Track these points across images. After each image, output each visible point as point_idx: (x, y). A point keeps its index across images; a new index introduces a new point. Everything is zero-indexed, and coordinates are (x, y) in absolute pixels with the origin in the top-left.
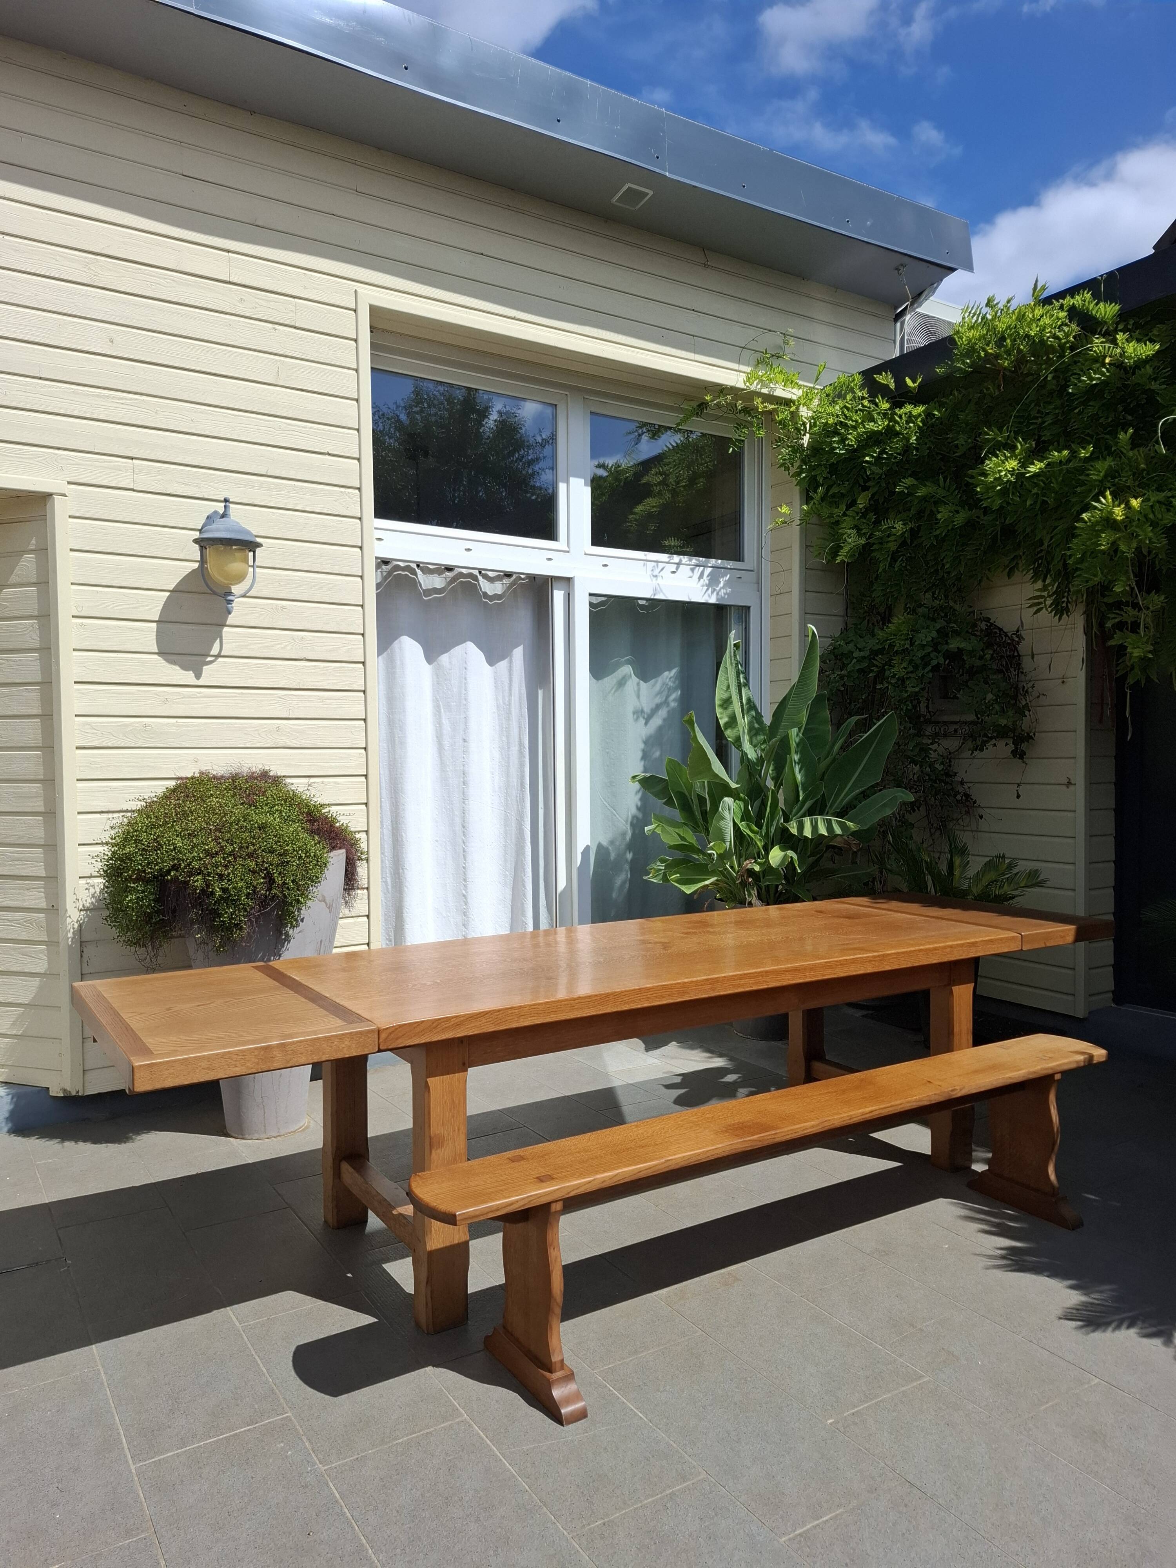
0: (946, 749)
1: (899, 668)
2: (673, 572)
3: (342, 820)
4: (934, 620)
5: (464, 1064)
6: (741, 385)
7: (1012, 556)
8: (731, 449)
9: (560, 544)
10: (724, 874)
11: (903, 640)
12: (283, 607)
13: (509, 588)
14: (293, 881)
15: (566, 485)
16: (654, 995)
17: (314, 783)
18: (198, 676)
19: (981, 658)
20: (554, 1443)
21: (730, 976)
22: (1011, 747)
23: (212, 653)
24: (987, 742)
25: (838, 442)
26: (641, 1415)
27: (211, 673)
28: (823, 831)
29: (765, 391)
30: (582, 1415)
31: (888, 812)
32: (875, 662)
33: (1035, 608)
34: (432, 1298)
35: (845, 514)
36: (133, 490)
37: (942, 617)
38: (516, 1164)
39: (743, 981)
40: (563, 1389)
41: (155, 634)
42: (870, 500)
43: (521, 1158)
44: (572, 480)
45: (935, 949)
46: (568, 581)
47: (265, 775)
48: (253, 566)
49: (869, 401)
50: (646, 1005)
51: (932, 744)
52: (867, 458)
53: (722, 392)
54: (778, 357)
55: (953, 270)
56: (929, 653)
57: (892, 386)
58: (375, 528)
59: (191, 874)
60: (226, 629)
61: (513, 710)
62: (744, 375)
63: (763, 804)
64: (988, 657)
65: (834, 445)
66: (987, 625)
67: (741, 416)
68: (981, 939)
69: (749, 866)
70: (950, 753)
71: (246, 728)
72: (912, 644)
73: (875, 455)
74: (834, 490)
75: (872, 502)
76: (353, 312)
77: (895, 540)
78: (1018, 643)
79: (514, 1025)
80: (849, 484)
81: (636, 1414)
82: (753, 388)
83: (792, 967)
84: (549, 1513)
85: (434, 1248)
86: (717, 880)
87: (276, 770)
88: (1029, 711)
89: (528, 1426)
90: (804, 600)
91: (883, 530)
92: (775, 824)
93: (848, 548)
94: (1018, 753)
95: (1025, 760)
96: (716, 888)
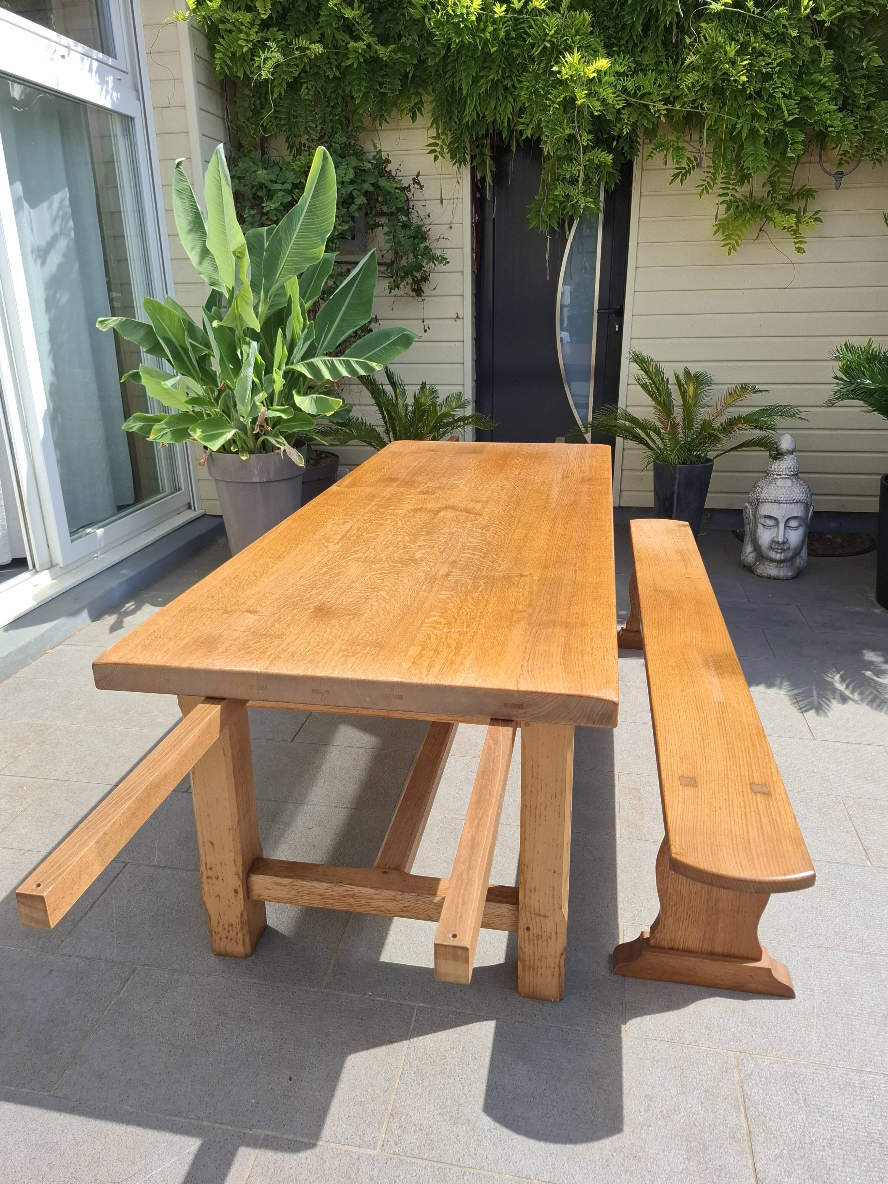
22: (411, 286)
28: (343, 372)
33: (433, 155)
86: (235, 433)
89: (780, 1021)
90: (201, 120)
91: (297, 49)
92: (284, 368)
93: (270, 63)
94: (419, 292)
95: (423, 298)
96: (232, 441)
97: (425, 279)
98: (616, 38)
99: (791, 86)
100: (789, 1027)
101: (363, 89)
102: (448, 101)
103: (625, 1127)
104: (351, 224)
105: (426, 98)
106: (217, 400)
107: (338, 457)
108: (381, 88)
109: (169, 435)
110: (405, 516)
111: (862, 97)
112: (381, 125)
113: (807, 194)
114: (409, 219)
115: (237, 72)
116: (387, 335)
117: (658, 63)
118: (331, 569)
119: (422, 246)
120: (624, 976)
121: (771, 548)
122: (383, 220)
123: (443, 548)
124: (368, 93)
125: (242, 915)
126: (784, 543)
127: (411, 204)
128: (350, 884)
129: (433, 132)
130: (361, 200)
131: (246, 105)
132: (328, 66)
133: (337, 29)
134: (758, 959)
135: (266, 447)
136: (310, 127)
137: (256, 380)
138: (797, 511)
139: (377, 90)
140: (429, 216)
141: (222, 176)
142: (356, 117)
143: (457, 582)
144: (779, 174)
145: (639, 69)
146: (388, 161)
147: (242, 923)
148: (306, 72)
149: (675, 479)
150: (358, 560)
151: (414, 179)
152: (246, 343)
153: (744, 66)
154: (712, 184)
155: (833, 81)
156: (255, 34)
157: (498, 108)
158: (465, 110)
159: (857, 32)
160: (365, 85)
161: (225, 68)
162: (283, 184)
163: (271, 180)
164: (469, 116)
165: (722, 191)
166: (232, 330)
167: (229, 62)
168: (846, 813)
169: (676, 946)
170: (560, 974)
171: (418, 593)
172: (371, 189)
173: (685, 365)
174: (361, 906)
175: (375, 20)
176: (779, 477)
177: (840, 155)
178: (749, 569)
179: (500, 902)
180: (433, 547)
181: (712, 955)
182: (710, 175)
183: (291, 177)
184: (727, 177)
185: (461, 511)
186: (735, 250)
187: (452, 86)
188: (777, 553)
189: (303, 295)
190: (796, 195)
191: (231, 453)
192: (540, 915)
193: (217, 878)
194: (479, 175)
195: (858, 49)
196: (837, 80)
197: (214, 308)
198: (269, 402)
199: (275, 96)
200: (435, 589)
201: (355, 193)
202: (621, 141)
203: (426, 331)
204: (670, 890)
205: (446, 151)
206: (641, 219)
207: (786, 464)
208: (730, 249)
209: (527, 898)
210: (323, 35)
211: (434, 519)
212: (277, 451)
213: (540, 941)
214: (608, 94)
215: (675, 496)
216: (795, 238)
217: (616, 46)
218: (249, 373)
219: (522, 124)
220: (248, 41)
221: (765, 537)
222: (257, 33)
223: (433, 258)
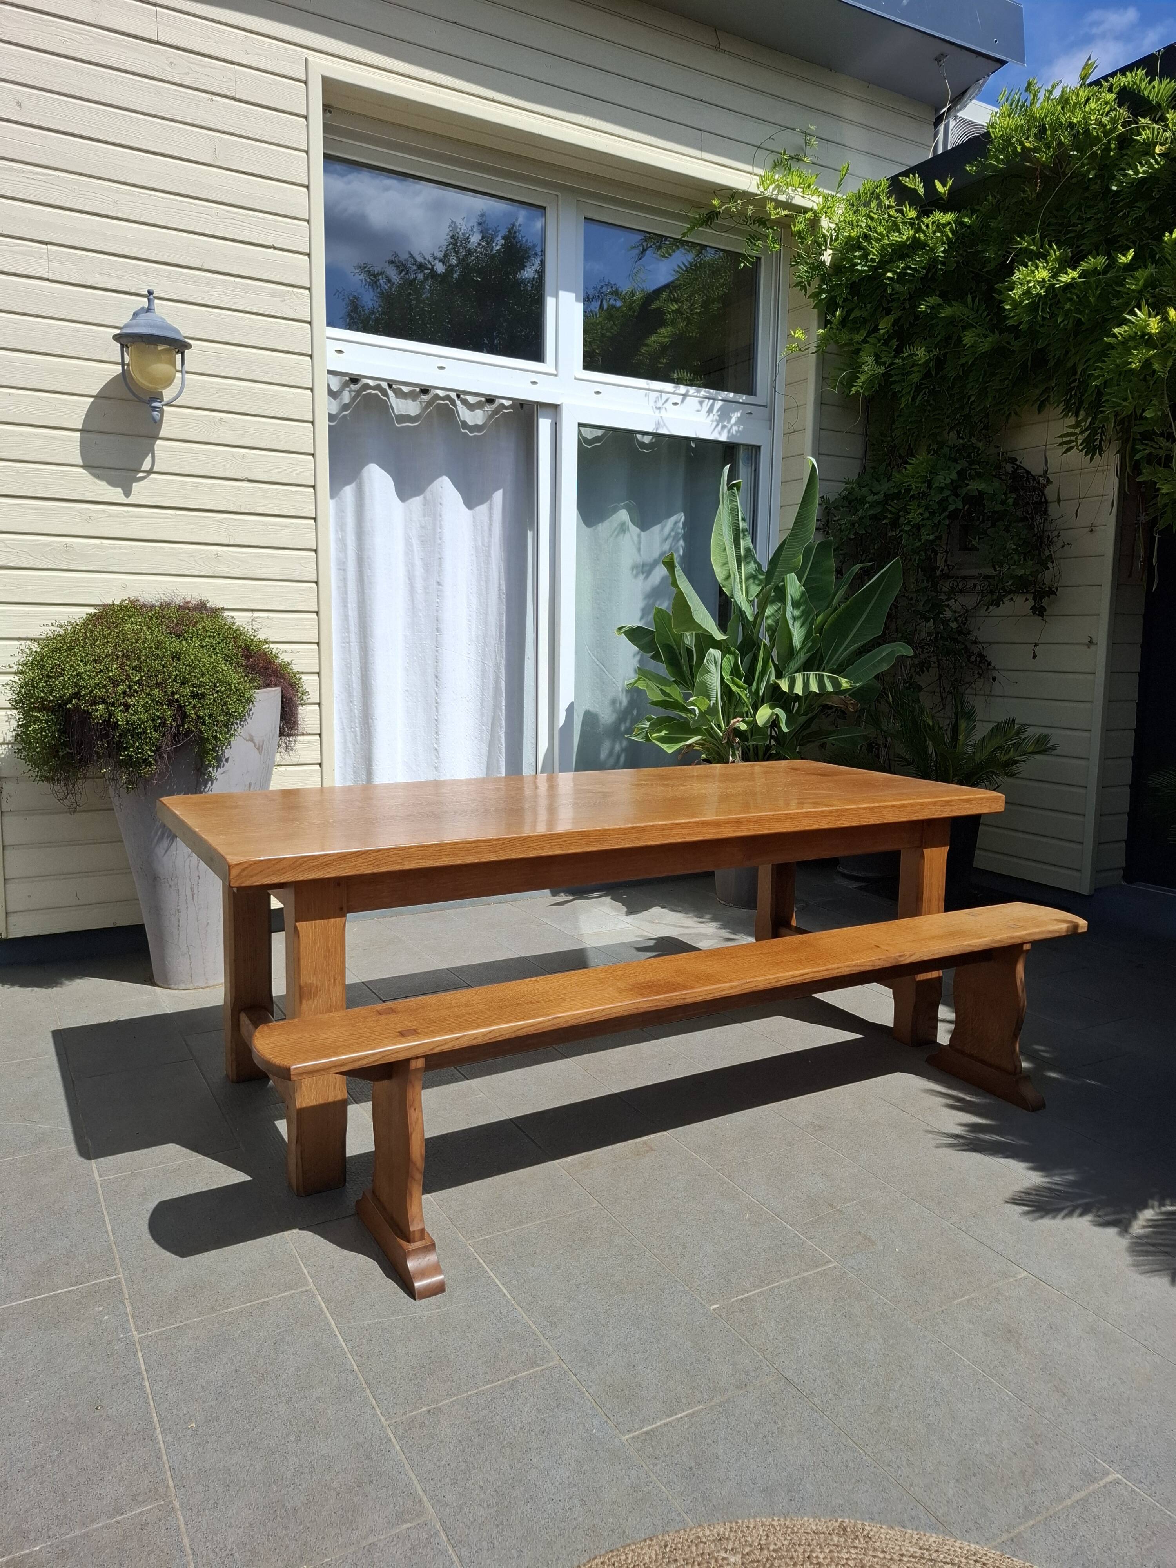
0: (962, 606)
1: (915, 514)
2: (676, 404)
3: (283, 658)
4: (955, 461)
5: (341, 909)
6: (754, 189)
7: (1044, 388)
8: (742, 265)
9: (547, 366)
10: (710, 732)
11: (919, 483)
12: (221, 420)
13: (491, 417)
14: (210, 716)
15: (554, 299)
16: (568, 842)
17: (258, 617)
18: (127, 494)
19: (1003, 503)
20: (399, 1319)
21: (660, 825)
22: (1031, 603)
23: (142, 469)
24: (1005, 596)
25: (859, 258)
26: (505, 1291)
27: (141, 491)
28: (814, 687)
29: (782, 198)
30: (439, 1289)
31: (885, 667)
32: (889, 508)
33: (1065, 447)
34: (302, 1158)
35: (865, 341)
36: (48, 280)
37: (964, 458)
38: (384, 1017)
39: (674, 832)
40: (420, 1261)
41: (79, 444)
42: (893, 325)
43: (393, 1011)
44: (562, 294)
45: (903, 806)
46: (554, 409)
47: (201, 606)
48: (181, 372)
49: (896, 210)
50: (558, 852)
51: (947, 600)
52: (890, 275)
53: (733, 197)
54: (798, 160)
55: (1003, 63)
56: (947, 497)
57: (921, 191)
58: (328, 338)
59: (94, 703)
60: (158, 442)
61: (492, 552)
62: (758, 178)
63: (755, 659)
64: (1010, 501)
65: (856, 260)
66: (1013, 467)
67: (755, 227)
68: (957, 798)
69: (737, 725)
70: (967, 611)
71: (180, 553)
72: (929, 487)
73: (898, 271)
74: (856, 314)
75: (896, 328)
76: (303, 85)
77: (919, 371)
78: (1045, 486)
79: (397, 867)
80: (871, 307)
81: (500, 1290)
82: (768, 193)
83: (733, 818)
84: (371, 1396)
85: (304, 1105)
86: (702, 739)
87: (214, 602)
88: (1053, 562)
94: (1039, 610)
95: (1045, 618)
97: (1050, 594)
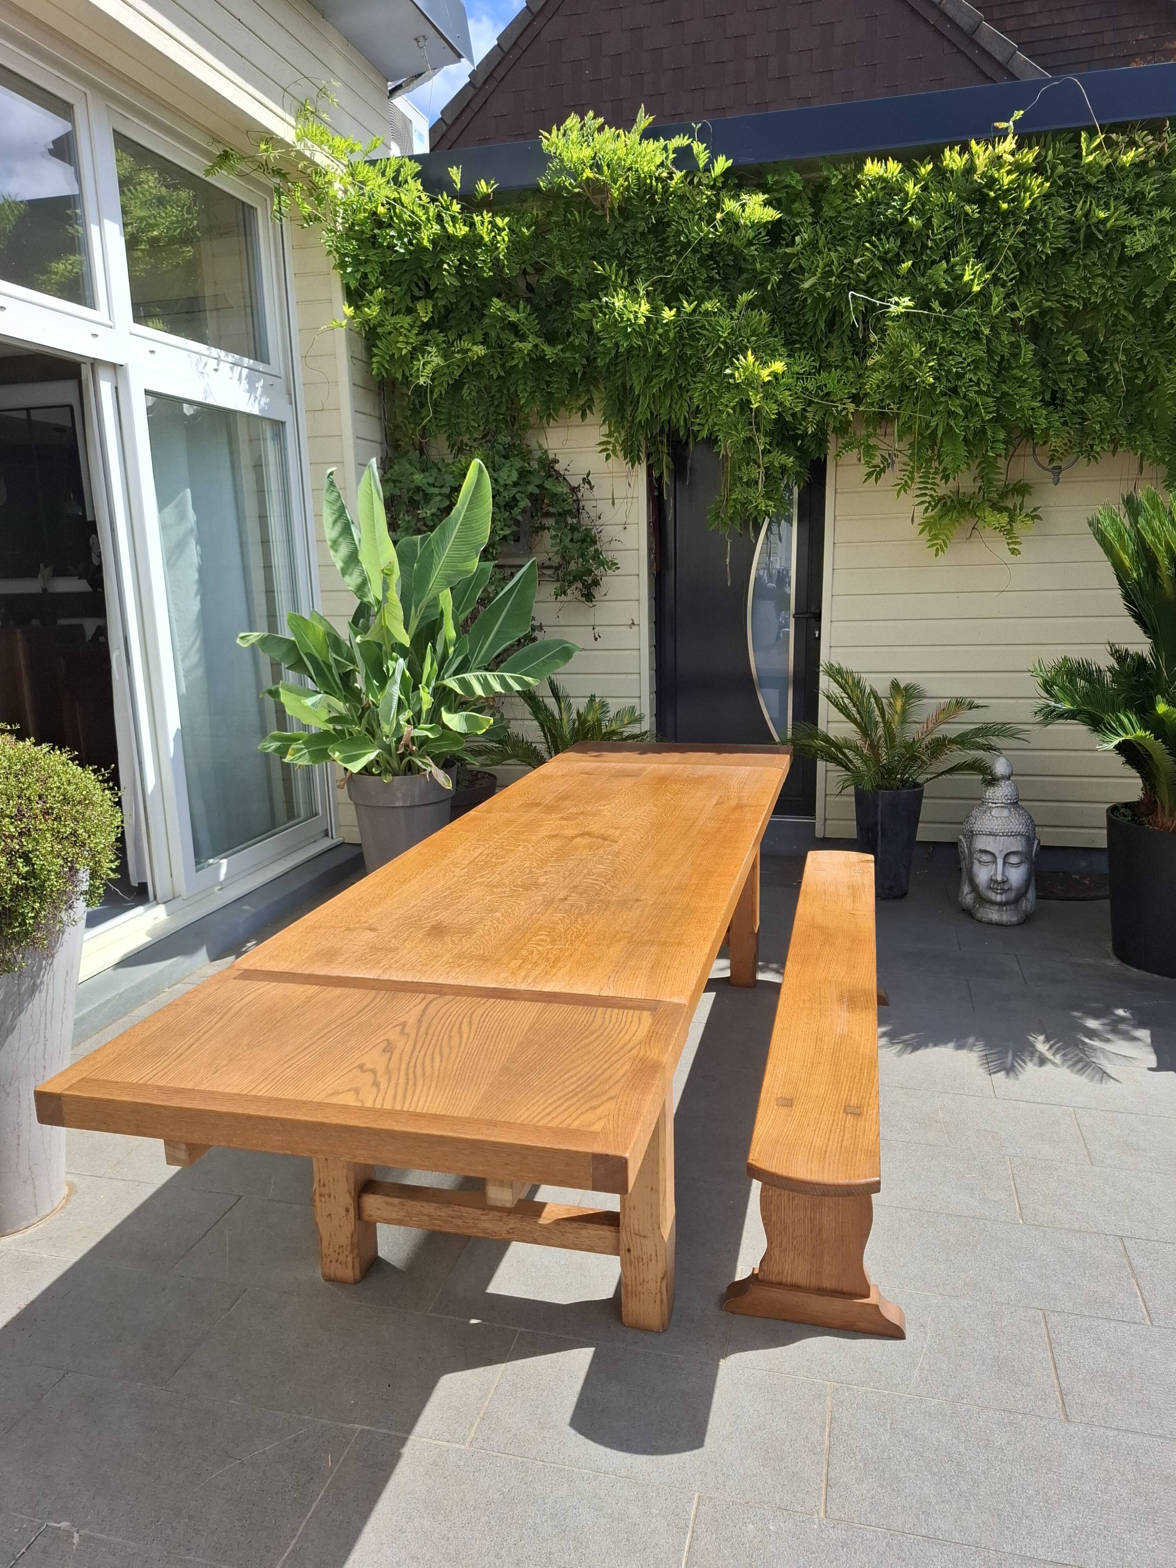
6: (290, 140)
7: (586, 398)
9: (100, 315)
15: (98, 228)
22: (582, 590)
28: (496, 687)
29: (308, 153)
33: (605, 453)
44: (103, 221)
46: (116, 368)
52: (446, 266)
55: (460, 58)
57: (457, 185)
62: (291, 127)
73: (453, 263)
75: (436, 317)
80: (401, 290)
82: (298, 147)
86: (379, 753)
89: (885, 1358)
90: (355, 422)
91: (458, 352)
92: (433, 684)
93: (429, 368)
94: (589, 597)
95: (594, 603)
96: (375, 762)
97: (596, 583)
98: (798, 335)
99: (989, 382)
100: (892, 1364)
101: (528, 389)
102: (619, 399)
103: (708, 1440)
104: (514, 528)
105: (596, 395)
106: (360, 718)
107: (496, 778)
108: (548, 387)
109: (307, 756)
110: (539, 842)
111: (1070, 392)
112: (548, 424)
113: (1022, 489)
114: (579, 522)
115: (395, 373)
116: (547, 647)
117: (844, 360)
118: (452, 893)
119: (592, 549)
120: (734, 1313)
121: (989, 888)
122: (550, 522)
123: (567, 873)
124: (534, 392)
125: (352, 1236)
126: (1003, 882)
127: (582, 504)
128: (459, 1205)
129: (605, 429)
130: (525, 503)
131: (405, 404)
132: (492, 364)
133: (501, 328)
134: (867, 1296)
135: (411, 769)
136: (472, 427)
137: (402, 697)
138: (1017, 845)
139: (544, 389)
140: (600, 518)
141: (374, 491)
142: (522, 415)
143: (572, 905)
144: (987, 470)
145: (824, 366)
146: (557, 461)
147: (352, 1244)
148: (468, 370)
149: (877, 806)
150: (481, 884)
151: (584, 479)
152: (392, 659)
153: (930, 367)
154: (910, 483)
155: (1034, 376)
156: (414, 337)
157: (674, 406)
158: (638, 408)
159: (1061, 325)
160: (530, 384)
161: (382, 370)
162: (441, 487)
163: (428, 484)
164: (642, 414)
165: (919, 492)
166: (380, 646)
167: (387, 366)
168: (1010, 1172)
169: (784, 1280)
170: (662, 1301)
171: (532, 914)
172: (536, 491)
173: (892, 676)
174: (468, 1228)
175: (542, 319)
176: (994, 805)
177: (1053, 450)
178: (968, 913)
179: (603, 1224)
180: (559, 872)
181: (821, 1291)
182: (907, 473)
183: (450, 481)
184: (926, 476)
185: (598, 837)
186: (943, 551)
187: (624, 385)
188: (997, 893)
189: (456, 607)
190: (1011, 490)
191: (373, 774)
192: (640, 1235)
193: (330, 1196)
194: (656, 474)
195: (1061, 343)
196: (1038, 376)
197: (362, 620)
198: (415, 720)
199: (435, 396)
200: (549, 912)
201: (518, 496)
202: (808, 439)
203: (596, 639)
204: (774, 1218)
205: (618, 448)
206: (837, 518)
207: (1002, 792)
208: (937, 550)
209: (627, 1217)
210: (486, 334)
211: (567, 845)
212: (423, 773)
213: (641, 1263)
214: (786, 397)
215: (879, 826)
216: (1010, 538)
217: (799, 342)
218: (395, 690)
219: (699, 424)
220: (407, 343)
221: (983, 875)
222: (417, 335)
223: (602, 563)
